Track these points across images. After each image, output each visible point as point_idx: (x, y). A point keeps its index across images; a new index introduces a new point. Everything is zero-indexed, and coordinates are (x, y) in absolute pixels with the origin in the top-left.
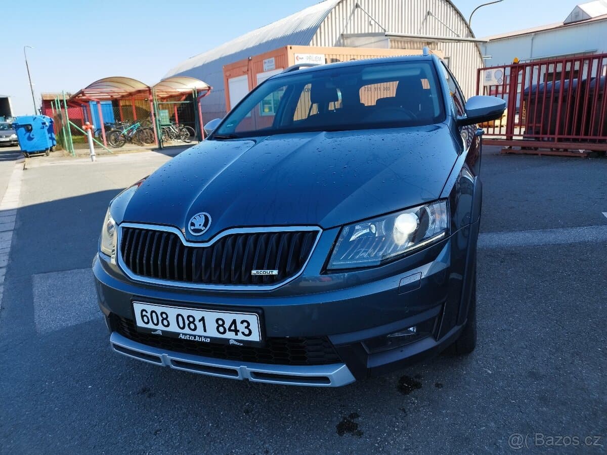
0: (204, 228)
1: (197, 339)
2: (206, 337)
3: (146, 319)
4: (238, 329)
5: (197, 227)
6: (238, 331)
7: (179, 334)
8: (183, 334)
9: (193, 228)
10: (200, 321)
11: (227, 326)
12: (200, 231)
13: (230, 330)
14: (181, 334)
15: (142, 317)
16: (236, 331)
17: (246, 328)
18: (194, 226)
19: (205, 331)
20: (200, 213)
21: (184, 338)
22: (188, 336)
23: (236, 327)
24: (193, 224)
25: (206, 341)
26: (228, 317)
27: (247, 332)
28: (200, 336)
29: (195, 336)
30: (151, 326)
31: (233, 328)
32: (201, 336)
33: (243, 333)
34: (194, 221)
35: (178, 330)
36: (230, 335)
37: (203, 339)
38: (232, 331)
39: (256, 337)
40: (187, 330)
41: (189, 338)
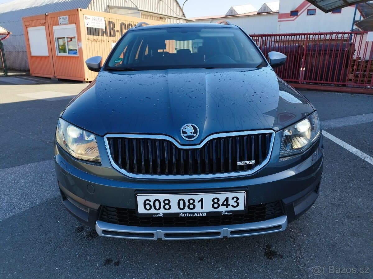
0: (195, 135)
1: (196, 215)
2: (203, 213)
3: (148, 207)
4: (229, 204)
5: (189, 134)
6: (229, 205)
7: (180, 213)
8: (183, 213)
9: (185, 135)
10: (199, 202)
11: (220, 203)
12: (192, 137)
13: (223, 205)
14: (182, 214)
15: (145, 205)
16: (227, 205)
17: (235, 202)
18: (187, 134)
19: (202, 208)
20: (188, 124)
21: (184, 216)
22: (188, 214)
23: (227, 202)
24: (184, 132)
25: (203, 215)
26: (222, 197)
27: (235, 204)
28: (197, 213)
29: (194, 214)
30: (153, 211)
31: (225, 203)
32: (199, 213)
33: (233, 206)
34: (184, 130)
35: (178, 211)
36: (222, 209)
37: (201, 215)
38: (225, 205)
39: (242, 207)
40: (187, 210)
41: (189, 215)
